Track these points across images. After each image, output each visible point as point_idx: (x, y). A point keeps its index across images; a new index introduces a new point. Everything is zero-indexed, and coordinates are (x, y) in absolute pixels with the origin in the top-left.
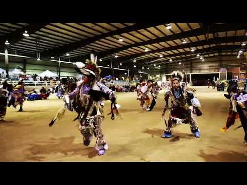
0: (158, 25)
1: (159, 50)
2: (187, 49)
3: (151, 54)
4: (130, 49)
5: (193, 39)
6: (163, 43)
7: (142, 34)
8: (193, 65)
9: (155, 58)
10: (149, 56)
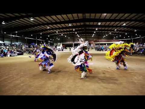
0: (57, 15)
1: (56, 29)
2: (71, 29)
3: (52, 31)
4: (39, 27)
5: (75, 24)
6: (59, 25)
7: (47, 19)
8: (75, 39)
9: (53, 33)
10: (50, 31)
